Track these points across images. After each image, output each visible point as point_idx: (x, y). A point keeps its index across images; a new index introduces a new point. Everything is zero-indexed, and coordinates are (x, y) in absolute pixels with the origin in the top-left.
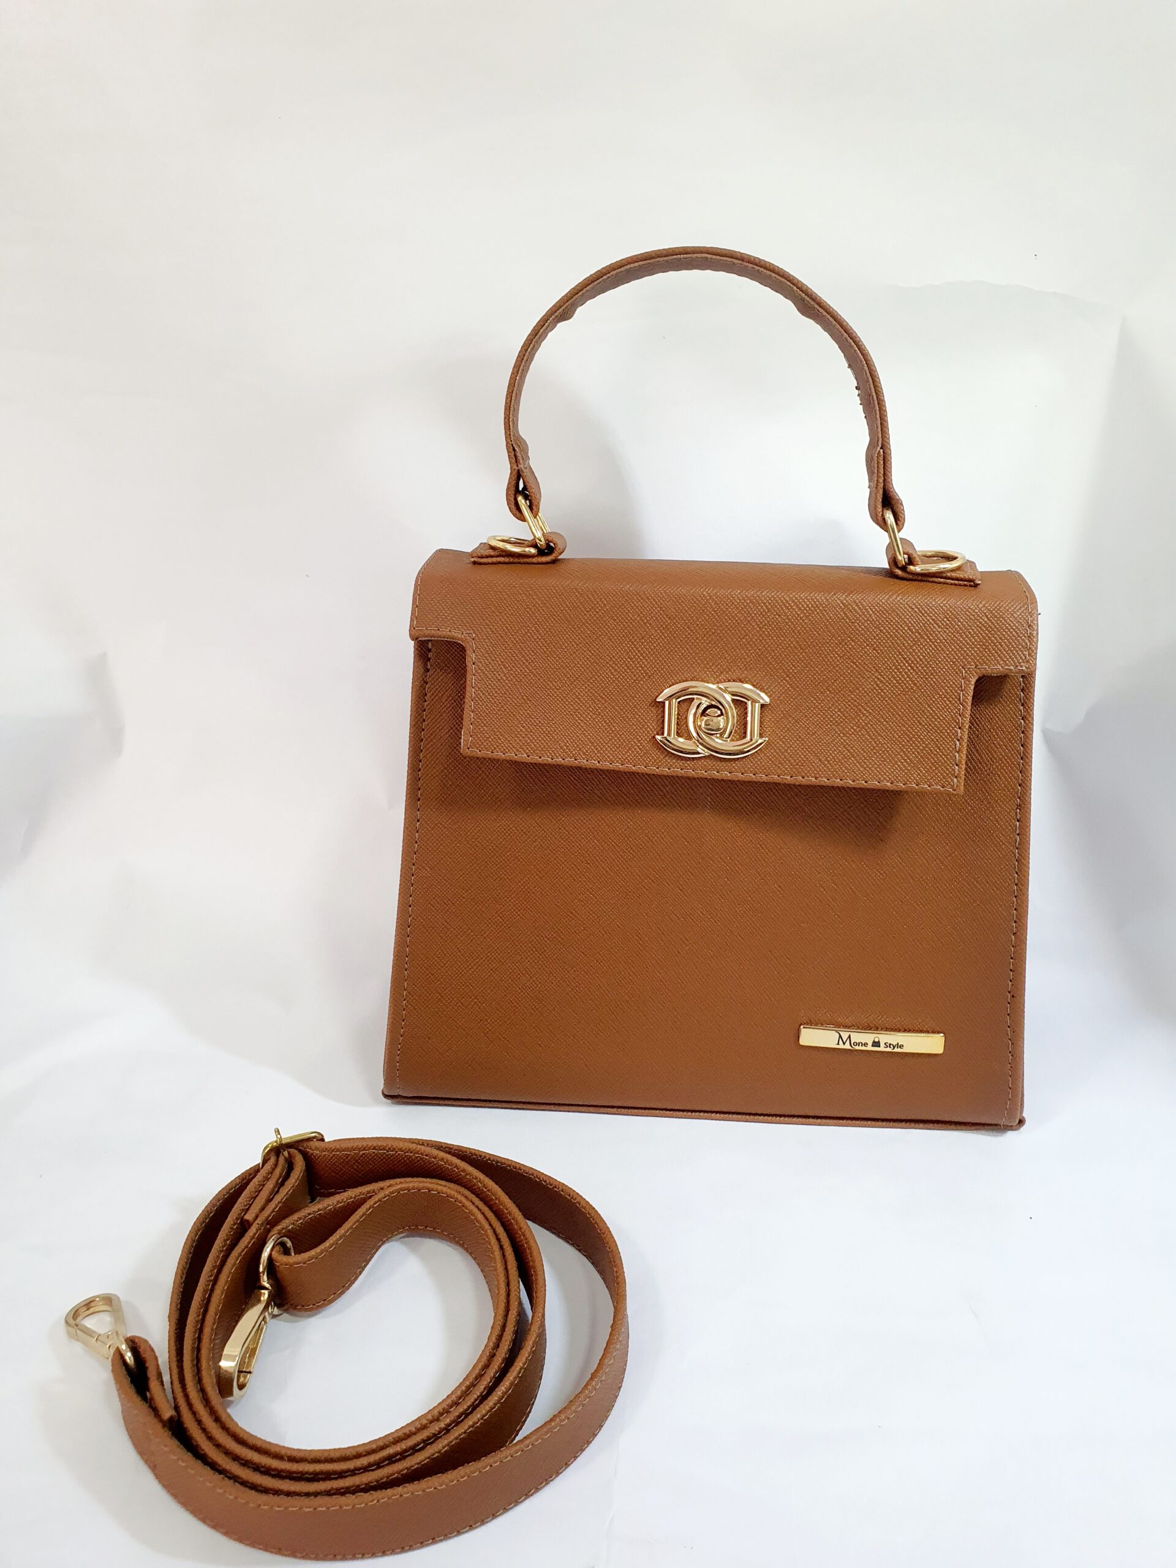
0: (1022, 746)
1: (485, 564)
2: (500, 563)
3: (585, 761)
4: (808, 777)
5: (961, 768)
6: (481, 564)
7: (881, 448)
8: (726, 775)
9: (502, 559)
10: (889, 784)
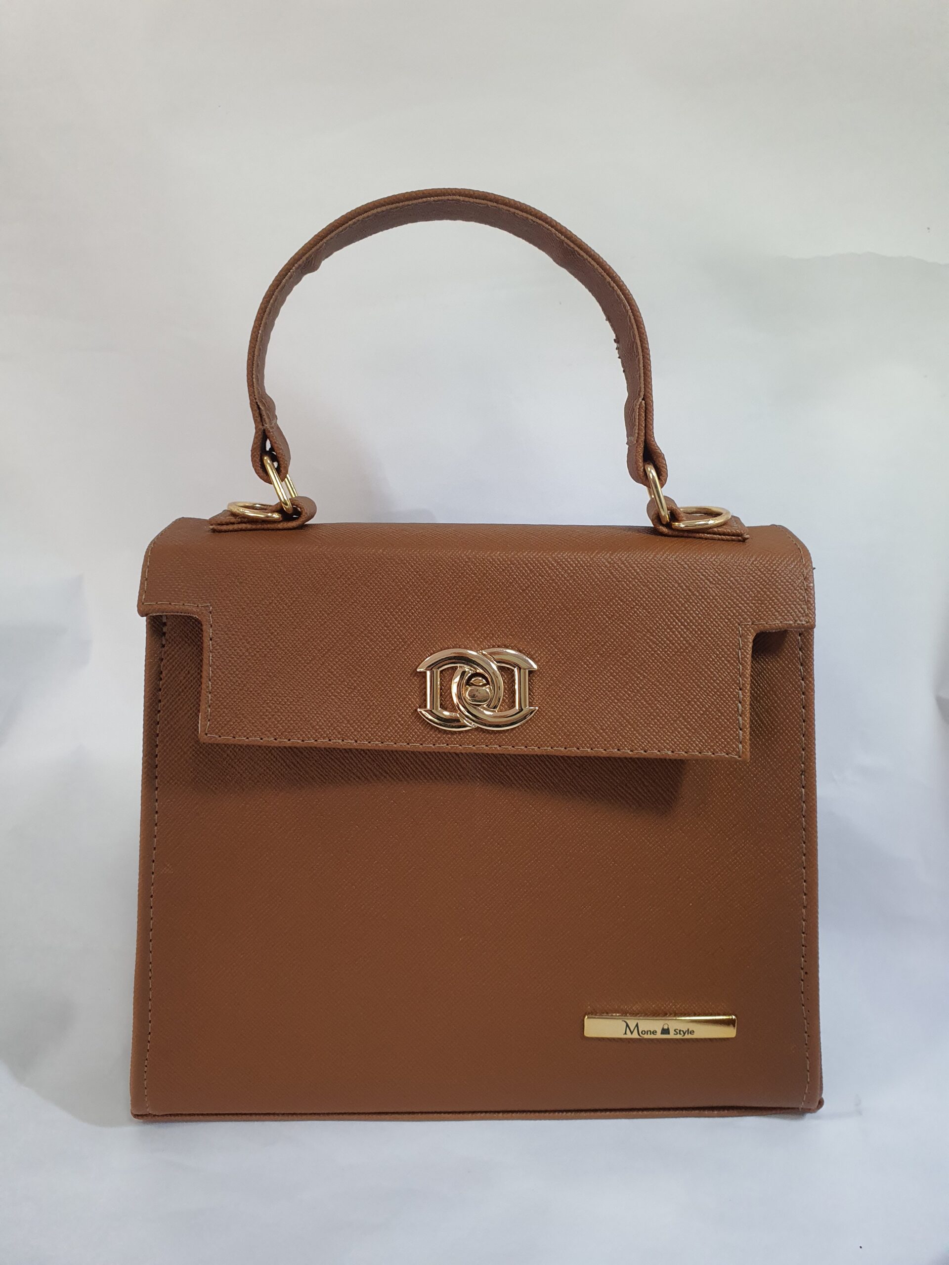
0: (804, 708)
1: (225, 531)
2: (241, 530)
3: (340, 741)
4: (583, 748)
5: (745, 732)
6: (220, 531)
7: (643, 399)
8: (495, 749)
9: (243, 526)
10: (670, 753)
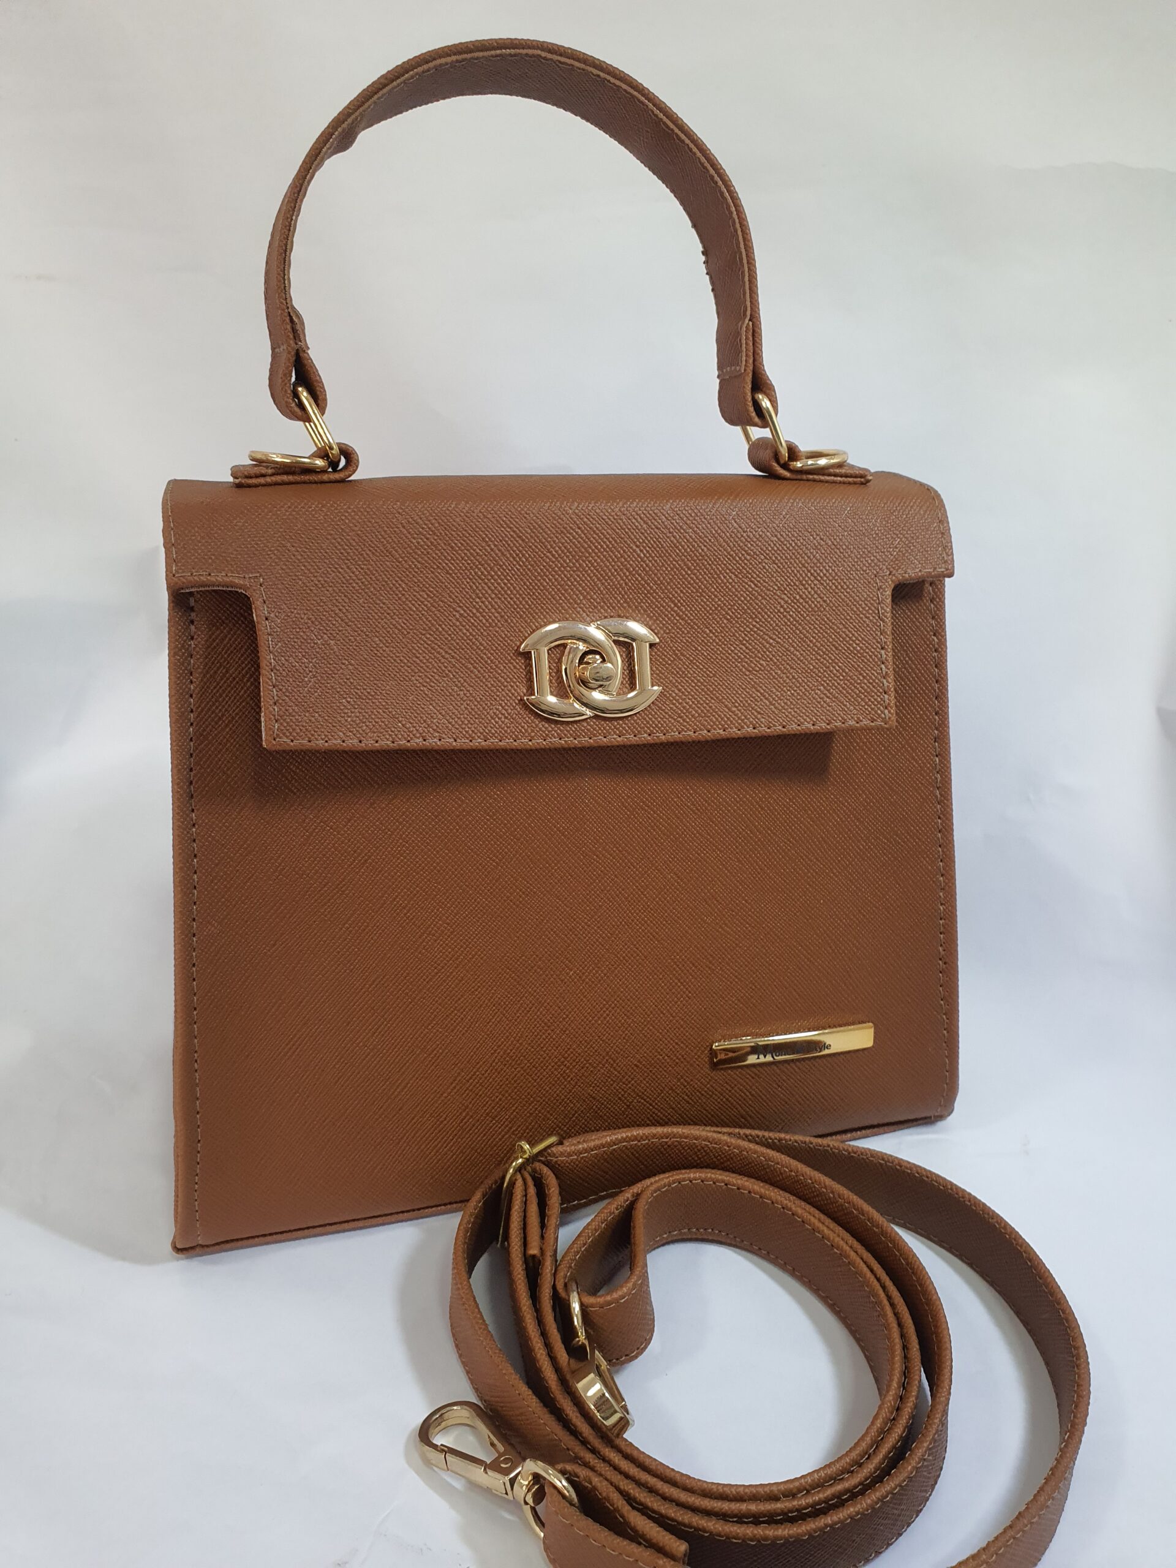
1: (256, 486)
4: (715, 729)
5: (889, 695)
6: (249, 486)
7: (750, 320)
9: (278, 478)
10: (810, 726)
